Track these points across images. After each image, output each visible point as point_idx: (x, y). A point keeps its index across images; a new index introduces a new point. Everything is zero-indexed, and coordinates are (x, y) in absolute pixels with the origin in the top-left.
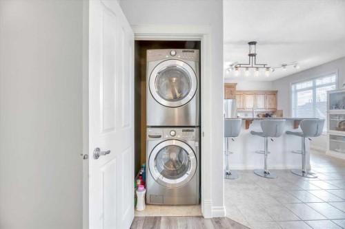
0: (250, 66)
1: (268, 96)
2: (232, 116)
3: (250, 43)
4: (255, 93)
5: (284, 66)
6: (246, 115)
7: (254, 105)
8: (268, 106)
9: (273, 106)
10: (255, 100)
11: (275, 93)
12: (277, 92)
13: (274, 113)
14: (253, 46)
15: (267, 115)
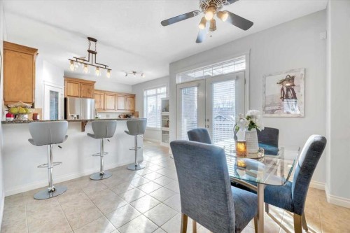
0: (90, 63)
1: (128, 99)
2: (91, 116)
3: (90, 39)
4: (116, 95)
5: (134, 72)
6: (107, 116)
7: (115, 107)
8: (128, 108)
9: (131, 108)
10: (116, 101)
11: (133, 96)
12: (135, 95)
13: (133, 114)
14: (92, 43)
15: (127, 116)
